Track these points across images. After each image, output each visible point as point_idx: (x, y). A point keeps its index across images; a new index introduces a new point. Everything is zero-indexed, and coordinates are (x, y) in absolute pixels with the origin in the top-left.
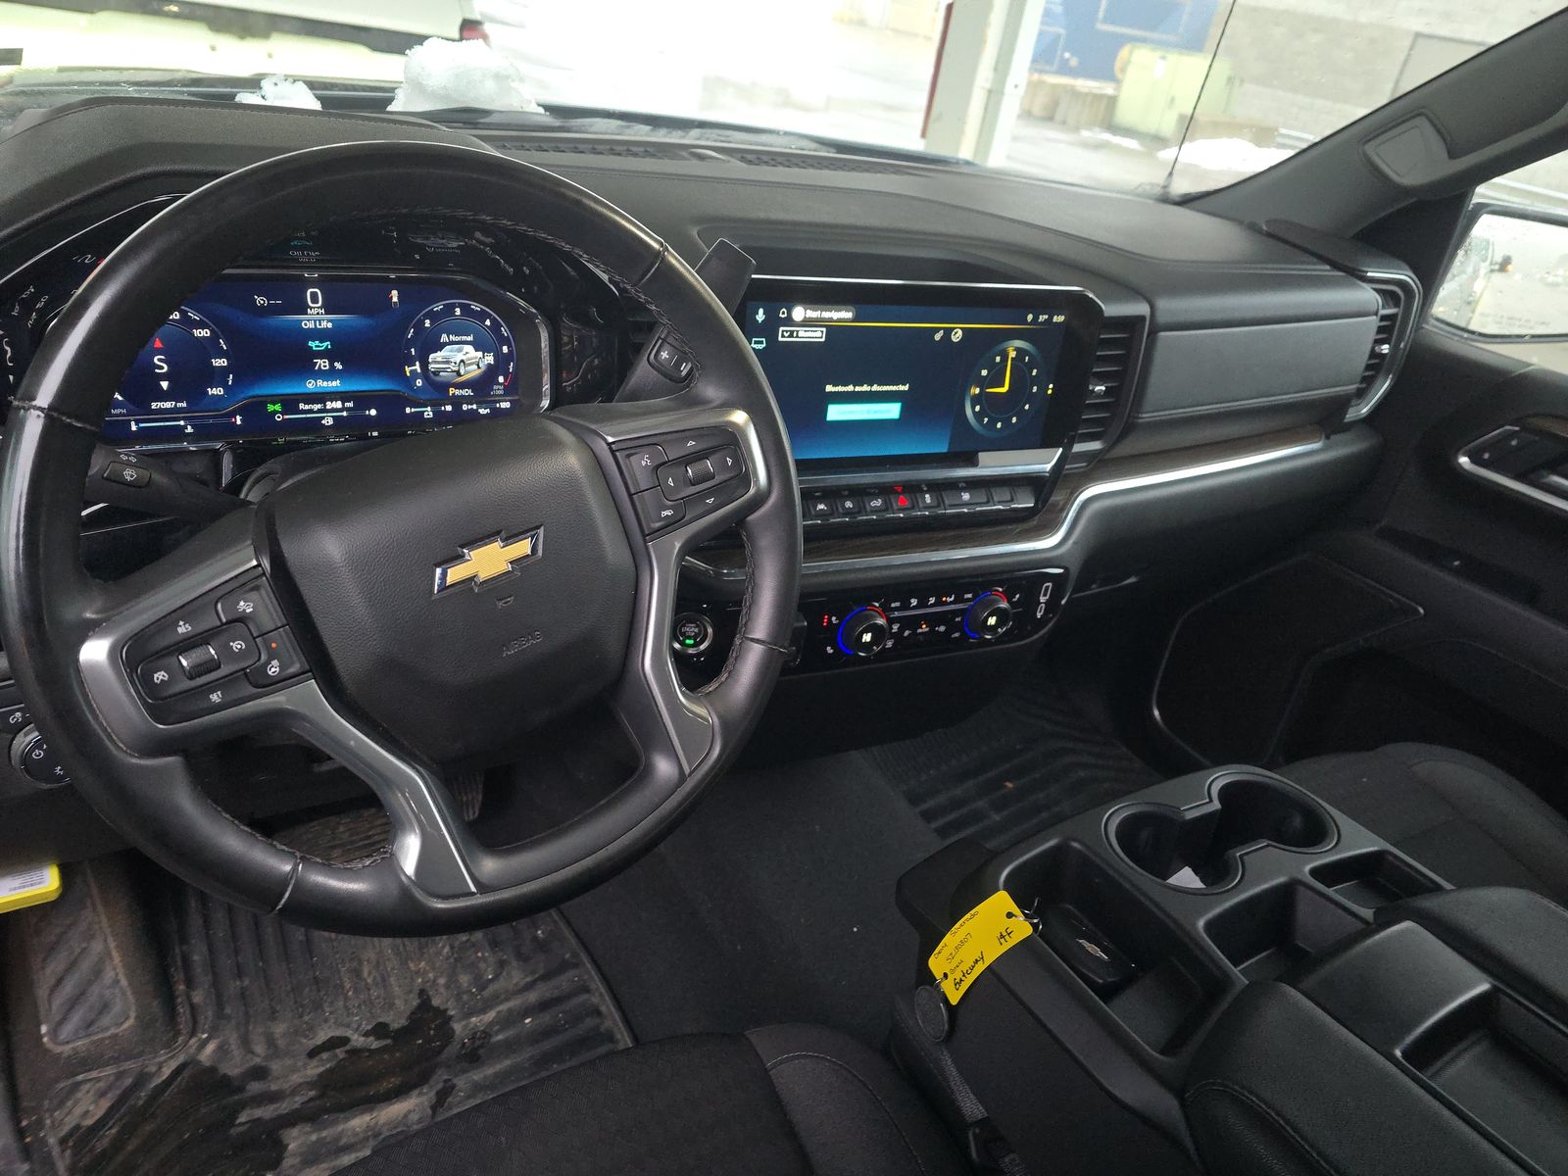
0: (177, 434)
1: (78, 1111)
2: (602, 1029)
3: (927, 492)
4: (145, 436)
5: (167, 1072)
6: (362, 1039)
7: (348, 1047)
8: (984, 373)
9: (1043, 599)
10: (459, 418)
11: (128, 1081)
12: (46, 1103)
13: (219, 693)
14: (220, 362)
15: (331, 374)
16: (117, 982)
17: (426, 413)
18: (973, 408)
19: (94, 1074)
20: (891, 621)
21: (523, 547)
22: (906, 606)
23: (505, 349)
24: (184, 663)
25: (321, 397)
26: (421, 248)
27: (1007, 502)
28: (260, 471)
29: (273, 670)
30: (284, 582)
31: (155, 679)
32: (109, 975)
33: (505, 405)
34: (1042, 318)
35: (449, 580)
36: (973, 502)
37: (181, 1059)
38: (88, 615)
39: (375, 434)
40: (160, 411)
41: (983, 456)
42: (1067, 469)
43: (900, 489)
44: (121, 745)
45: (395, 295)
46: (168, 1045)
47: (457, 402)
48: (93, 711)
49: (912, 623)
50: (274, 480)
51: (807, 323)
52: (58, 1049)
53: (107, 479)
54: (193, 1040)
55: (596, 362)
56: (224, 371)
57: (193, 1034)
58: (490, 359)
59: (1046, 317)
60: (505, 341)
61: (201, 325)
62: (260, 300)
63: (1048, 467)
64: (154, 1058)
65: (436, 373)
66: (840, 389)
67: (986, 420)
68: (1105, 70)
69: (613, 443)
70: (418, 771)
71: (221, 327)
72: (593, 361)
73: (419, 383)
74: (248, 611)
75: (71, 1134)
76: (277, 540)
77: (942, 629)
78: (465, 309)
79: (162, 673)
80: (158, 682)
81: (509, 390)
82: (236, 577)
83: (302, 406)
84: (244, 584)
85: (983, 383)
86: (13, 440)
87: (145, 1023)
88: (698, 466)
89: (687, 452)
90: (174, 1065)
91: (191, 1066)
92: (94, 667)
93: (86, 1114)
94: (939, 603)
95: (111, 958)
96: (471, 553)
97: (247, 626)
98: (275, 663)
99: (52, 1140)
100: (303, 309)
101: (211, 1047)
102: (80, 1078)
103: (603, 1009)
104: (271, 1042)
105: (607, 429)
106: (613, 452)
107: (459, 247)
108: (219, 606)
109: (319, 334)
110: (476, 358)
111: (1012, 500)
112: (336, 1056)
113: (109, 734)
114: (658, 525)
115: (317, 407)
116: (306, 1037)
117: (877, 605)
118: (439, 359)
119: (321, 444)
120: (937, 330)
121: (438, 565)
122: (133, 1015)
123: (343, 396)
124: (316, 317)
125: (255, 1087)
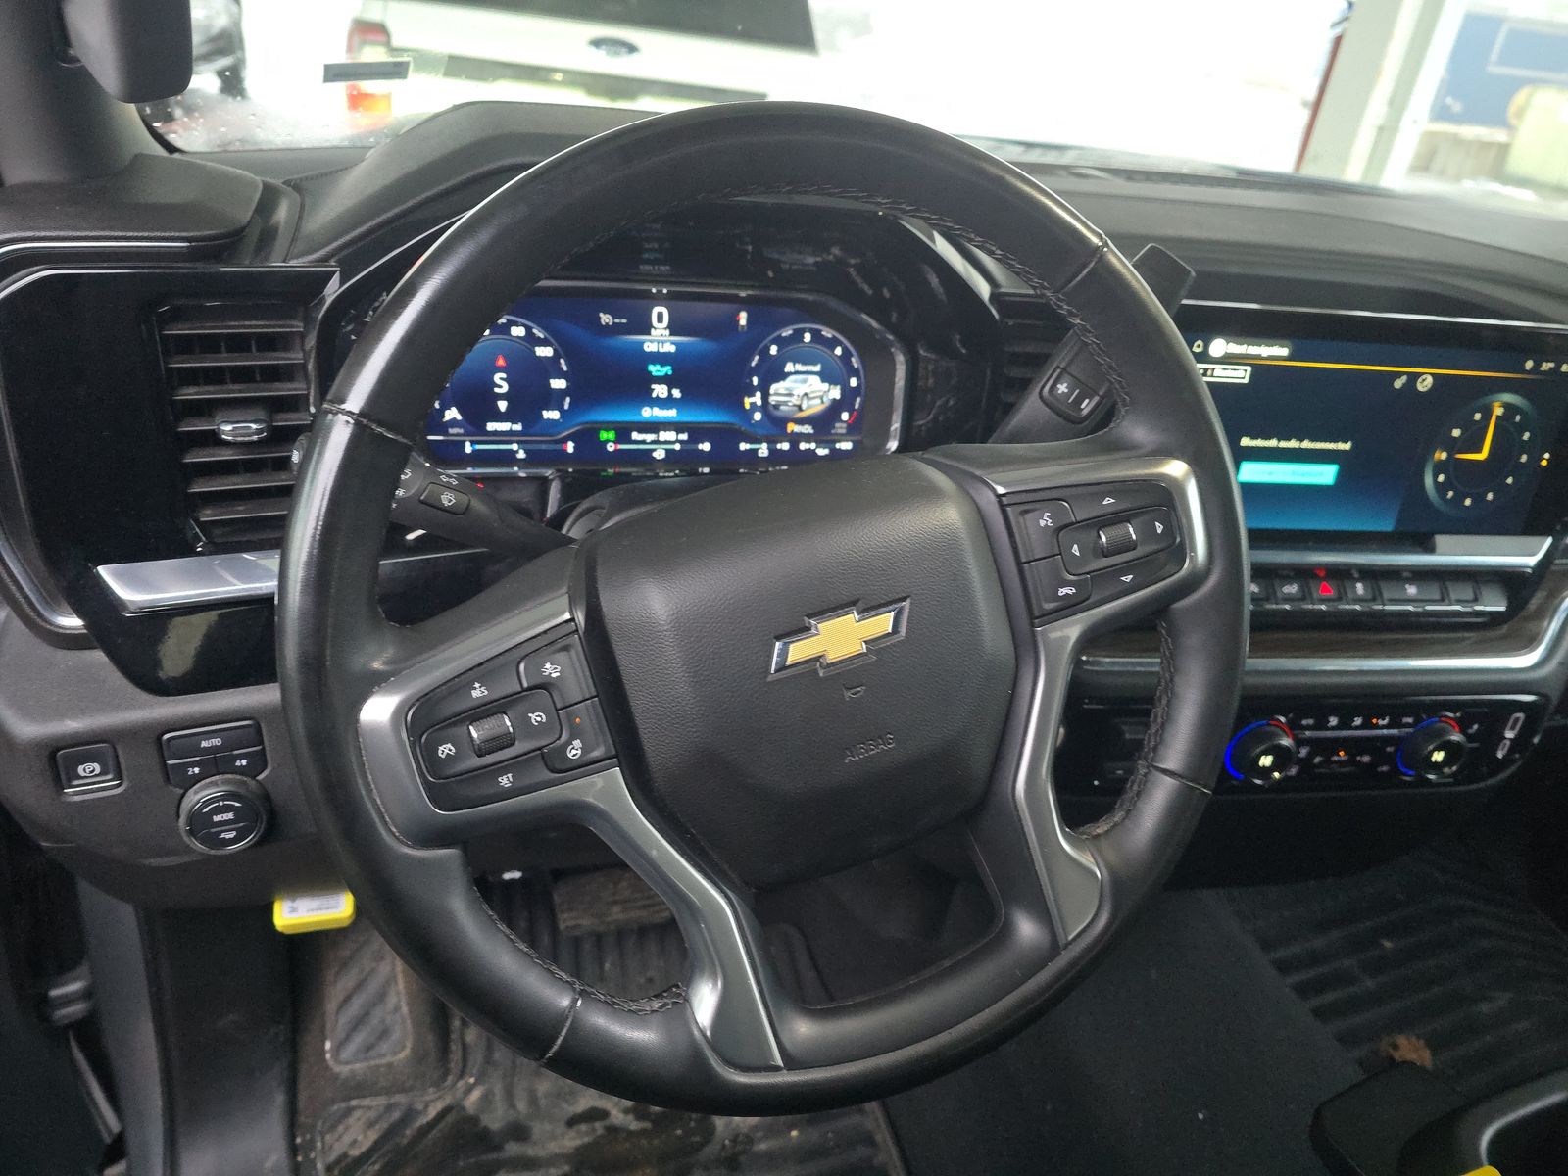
0: (509, 458)
1: (347, 1139)
2: (876, 1162)
3: (1358, 580)
4: (479, 458)
5: (432, 1113)
6: (621, 1116)
7: (607, 1123)
8: (1456, 433)
9: (1510, 734)
10: (798, 459)
11: (396, 1115)
12: (320, 1123)
13: (510, 775)
14: (558, 384)
15: (668, 402)
16: (397, 1009)
17: (760, 451)
18: (1435, 477)
19: (366, 1102)
20: (1300, 742)
21: (883, 623)
22: (1322, 725)
23: (853, 382)
24: (475, 734)
25: (653, 427)
26: (775, 264)
27: (1467, 601)
28: (585, 504)
29: (574, 751)
30: (598, 641)
31: (440, 752)
32: (392, 1000)
33: (846, 446)
34: (1546, 366)
35: (791, 659)
36: (1420, 597)
37: (447, 1101)
38: (377, 665)
39: (706, 470)
40: (495, 433)
41: (1441, 540)
42: (1558, 564)
43: (1322, 574)
44: (394, 830)
45: (743, 318)
46: (438, 1084)
47: (795, 439)
48: (367, 785)
49: (1327, 747)
50: (600, 515)
51: (1228, 359)
52: (337, 1069)
53: (422, 502)
54: (460, 1084)
55: (951, 402)
56: (562, 393)
57: (461, 1075)
58: (835, 393)
59: (1552, 365)
60: (855, 373)
61: (544, 343)
62: (606, 319)
63: (1531, 561)
64: (422, 1095)
65: (776, 407)
66: (1260, 443)
67: (1451, 494)
68: (1497, 117)
69: (1004, 495)
70: (727, 896)
71: (564, 347)
72: (948, 401)
73: (758, 416)
74: (554, 675)
75: (338, 1161)
76: (596, 589)
77: (1366, 759)
78: (816, 335)
79: (449, 745)
80: (443, 756)
81: (853, 428)
82: (545, 632)
83: (635, 436)
84: (551, 642)
85: (1453, 446)
86: (317, 449)
87: (419, 1057)
88: (1116, 532)
89: (1102, 512)
90: (439, 1106)
91: (454, 1112)
92: (375, 730)
93: (354, 1143)
94: (1366, 725)
95: (396, 984)
96: (819, 626)
97: (550, 694)
98: (577, 743)
99: (320, 1166)
100: (646, 328)
101: (476, 1094)
102: (354, 1103)
103: (878, 1138)
104: (533, 1100)
105: (994, 476)
106: (1002, 507)
107: (816, 263)
108: (522, 667)
109: (661, 358)
110: (820, 391)
111: (1476, 600)
112: (594, 1130)
113: (382, 813)
114: (1049, 606)
115: (650, 437)
116: (567, 1101)
117: (1282, 719)
118: (782, 391)
119: (649, 478)
120: (1399, 375)
121: (778, 638)
122: (409, 1045)
123: (678, 427)
124: (659, 339)
125: (512, 1149)
